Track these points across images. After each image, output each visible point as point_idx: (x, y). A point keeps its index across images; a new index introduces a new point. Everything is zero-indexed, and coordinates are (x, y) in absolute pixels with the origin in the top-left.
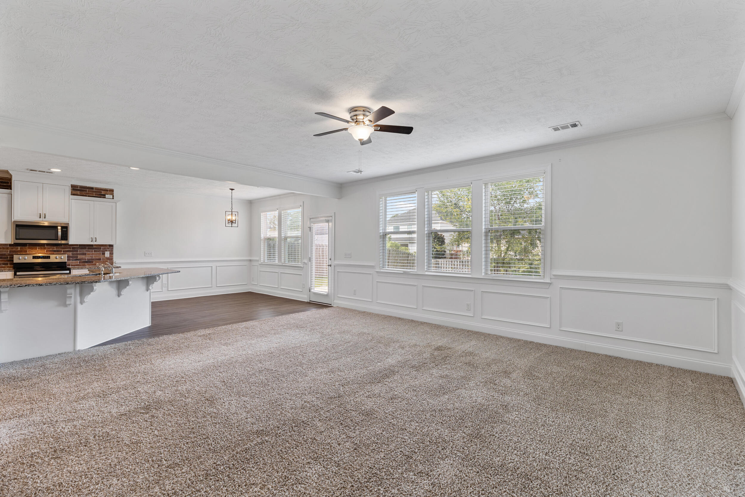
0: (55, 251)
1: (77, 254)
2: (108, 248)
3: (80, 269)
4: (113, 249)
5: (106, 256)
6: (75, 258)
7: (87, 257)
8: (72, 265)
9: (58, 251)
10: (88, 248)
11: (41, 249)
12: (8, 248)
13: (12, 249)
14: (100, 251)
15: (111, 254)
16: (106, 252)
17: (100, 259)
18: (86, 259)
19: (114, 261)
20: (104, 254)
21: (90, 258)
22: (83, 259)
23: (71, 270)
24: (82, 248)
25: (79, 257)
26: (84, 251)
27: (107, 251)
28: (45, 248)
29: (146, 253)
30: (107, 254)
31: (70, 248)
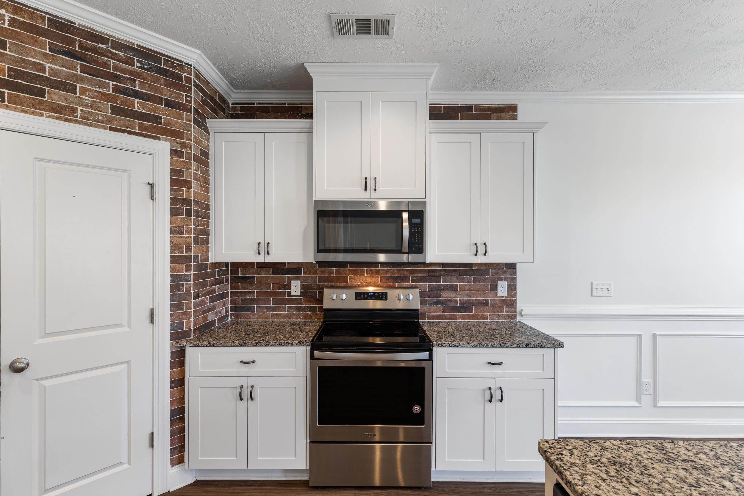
0: (396, 279)
1: (439, 288)
2: (505, 272)
3: (455, 346)
4: (514, 273)
5: (500, 294)
6: (434, 299)
7: (459, 296)
8: (429, 318)
9: (402, 279)
10: (463, 273)
11: (372, 273)
12: (315, 273)
13: (323, 272)
14: (486, 279)
15: (512, 287)
16: (500, 283)
17: (486, 303)
18: (456, 301)
19: (518, 310)
20: (495, 288)
21: (466, 298)
22: (451, 301)
23: (434, 349)
24: (448, 272)
25: (445, 295)
26: (453, 279)
27: (501, 280)
28: (378, 273)
29: (594, 286)
30: (502, 289)
31: (425, 271)
